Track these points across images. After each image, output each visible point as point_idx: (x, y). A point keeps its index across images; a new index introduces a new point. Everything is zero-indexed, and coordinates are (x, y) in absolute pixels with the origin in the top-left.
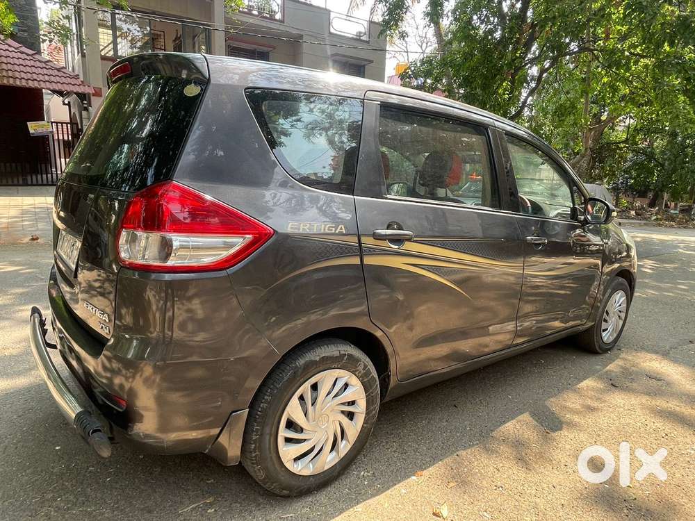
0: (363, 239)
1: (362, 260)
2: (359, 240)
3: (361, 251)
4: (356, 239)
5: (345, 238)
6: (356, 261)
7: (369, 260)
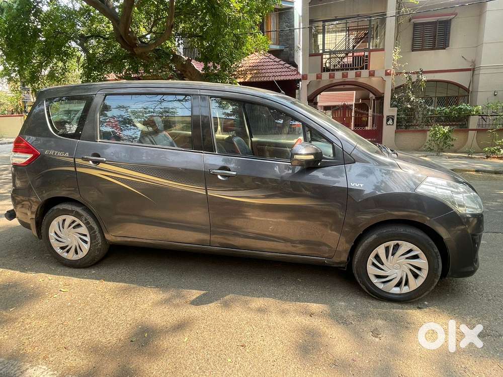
0: (76, 160)
1: (76, 169)
2: (74, 160)
3: (75, 165)
4: (73, 159)
5: (68, 159)
6: (73, 169)
7: (79, 170)
